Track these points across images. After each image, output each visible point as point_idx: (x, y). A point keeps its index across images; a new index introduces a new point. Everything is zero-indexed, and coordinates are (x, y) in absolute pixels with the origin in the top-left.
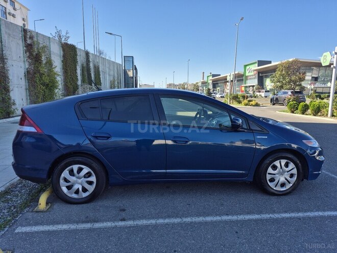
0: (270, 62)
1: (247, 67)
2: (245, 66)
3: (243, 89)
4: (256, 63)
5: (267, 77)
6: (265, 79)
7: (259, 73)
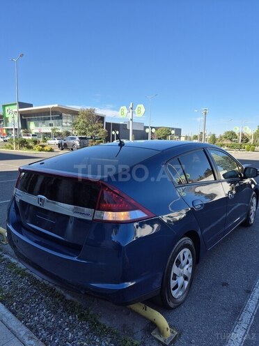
0: (31, 106)
1: (7, 108)
2: (4, 106)
3: (4, 131)
4: (15, 104)
5: (30, 120)
6: (28, 122)
7: (21, 115)
